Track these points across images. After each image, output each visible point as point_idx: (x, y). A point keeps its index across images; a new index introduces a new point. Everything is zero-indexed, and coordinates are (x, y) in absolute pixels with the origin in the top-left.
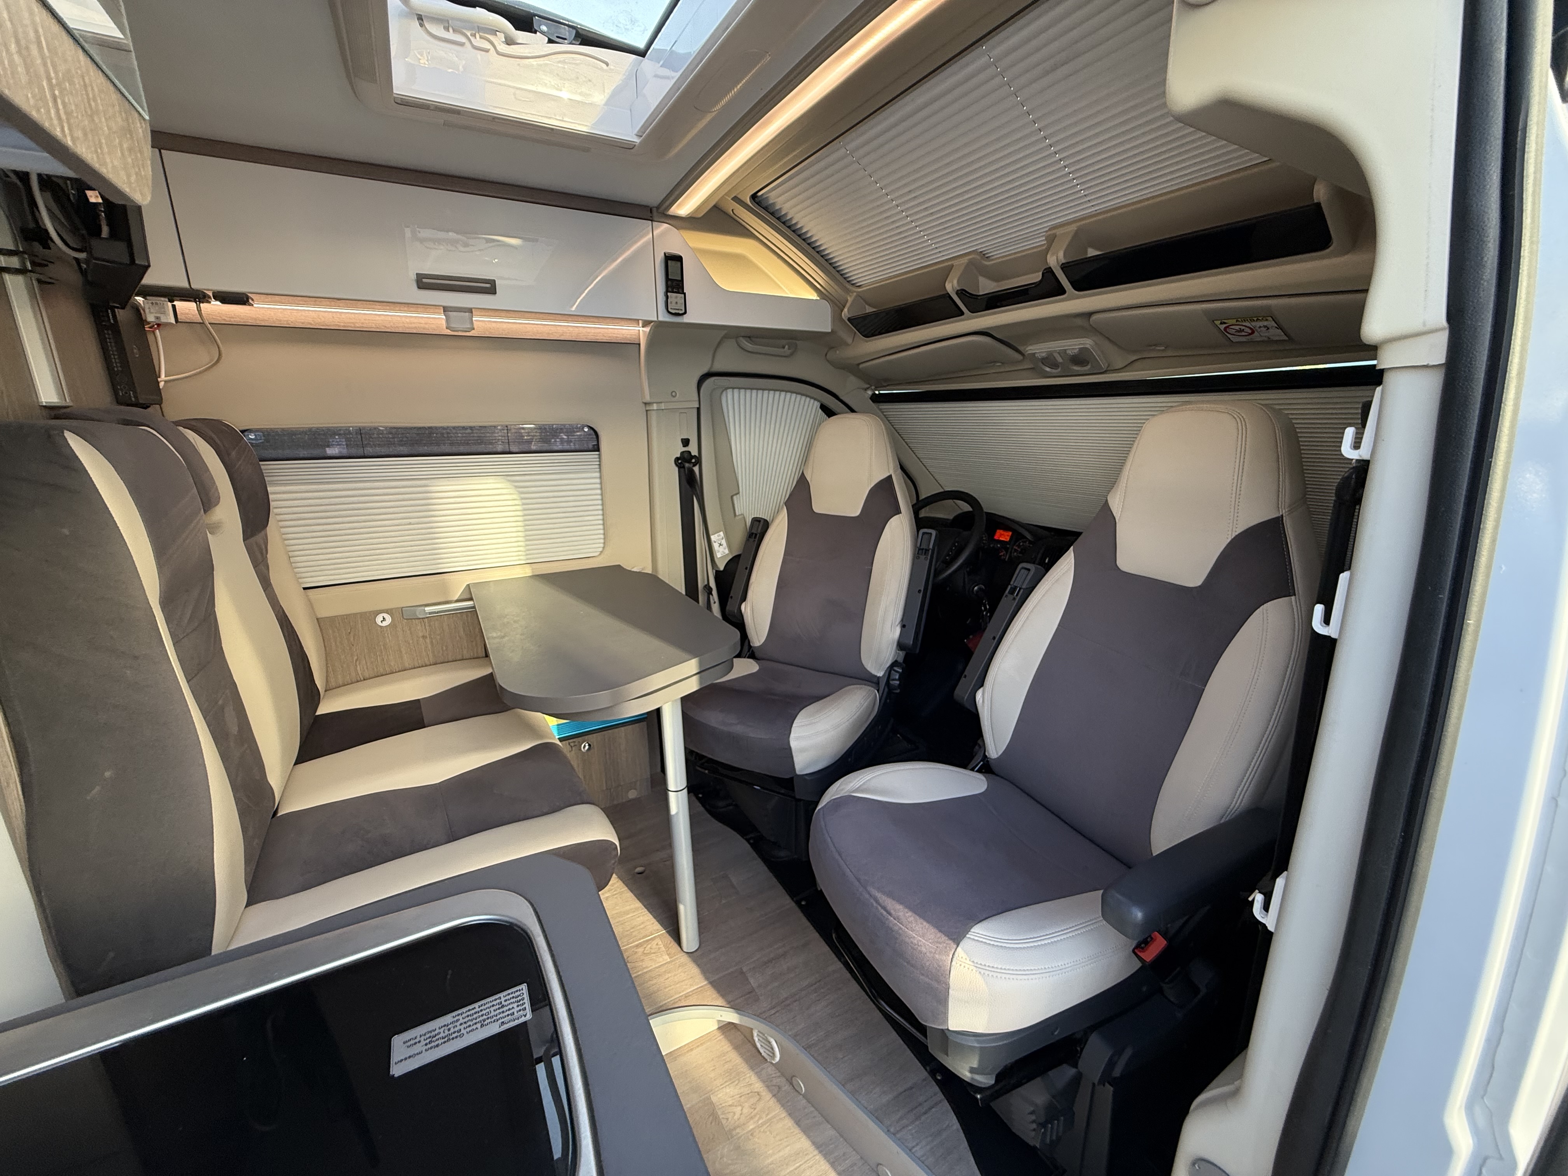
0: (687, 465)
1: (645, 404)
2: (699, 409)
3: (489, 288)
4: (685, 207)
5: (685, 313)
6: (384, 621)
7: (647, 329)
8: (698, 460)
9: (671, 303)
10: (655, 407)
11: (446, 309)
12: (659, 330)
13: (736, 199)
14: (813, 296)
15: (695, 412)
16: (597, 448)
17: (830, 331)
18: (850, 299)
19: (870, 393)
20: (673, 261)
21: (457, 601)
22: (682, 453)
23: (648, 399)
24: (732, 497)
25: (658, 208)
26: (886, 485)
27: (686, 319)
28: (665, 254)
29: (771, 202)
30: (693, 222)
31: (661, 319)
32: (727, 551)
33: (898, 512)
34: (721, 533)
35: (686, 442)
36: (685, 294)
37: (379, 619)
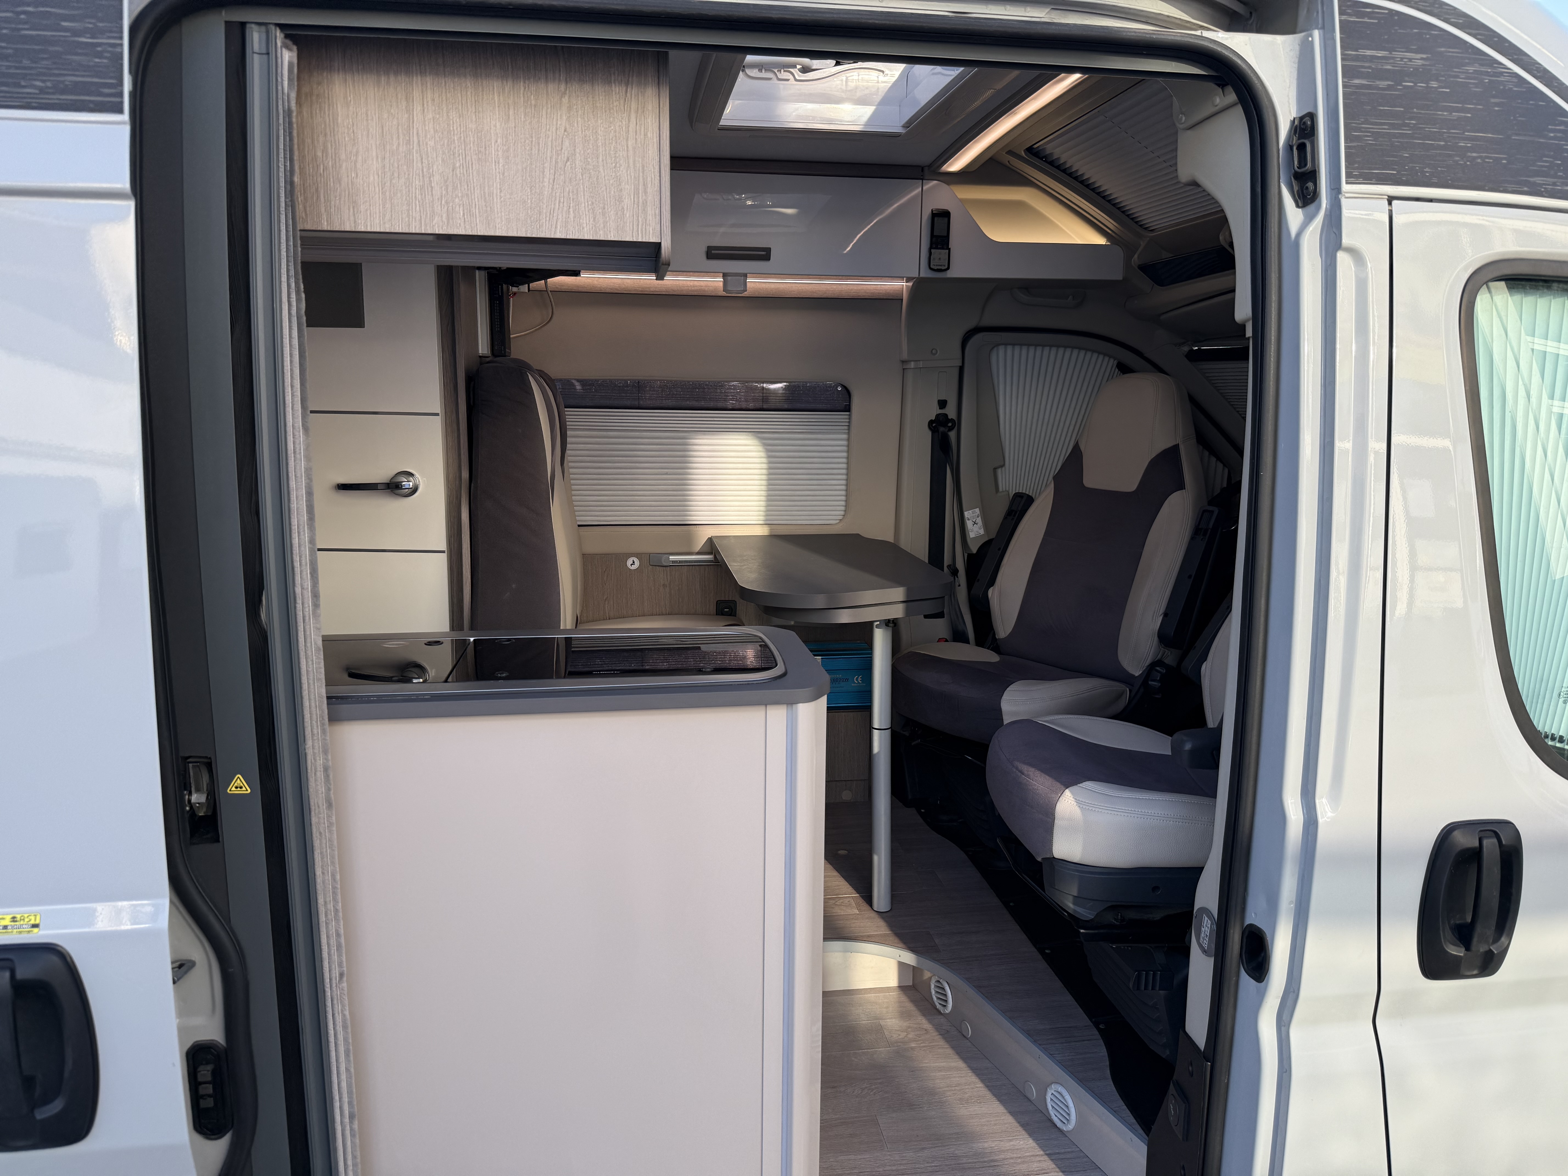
0: (942, 429)
1: (903, 362)
2: (961, 369)
3: (764, 254)
4: (957, 164)
5: (948, 268)
6: (633, 564)
7: (910, 284)
8: (956, 424)
9: (934, 259)
10: (912, 365)
11: (725, 275)
12: (919, 286)
13: (1010, 152)
14: (1100, 240)
15: (956, 372)
16: (848, 409)
17: (1121, 278)
18: (1143, 244)
19: (1186, 349)
20: (941, 217)
21: (698, 553)
22: (938, 416)
23: (905, 356)
24: (995, 469)
25: (930, 166)
26: (1170, 456)
27: (952, 273)
28: (932, 211)
29: (1048, 152)
30: (968, 176)
31: (921, 275)
32: (982, 532)
33: (1181, 486)
34: (977, 510)
35: (942, 404)
36: (949, 249)
37: (630, 562)
